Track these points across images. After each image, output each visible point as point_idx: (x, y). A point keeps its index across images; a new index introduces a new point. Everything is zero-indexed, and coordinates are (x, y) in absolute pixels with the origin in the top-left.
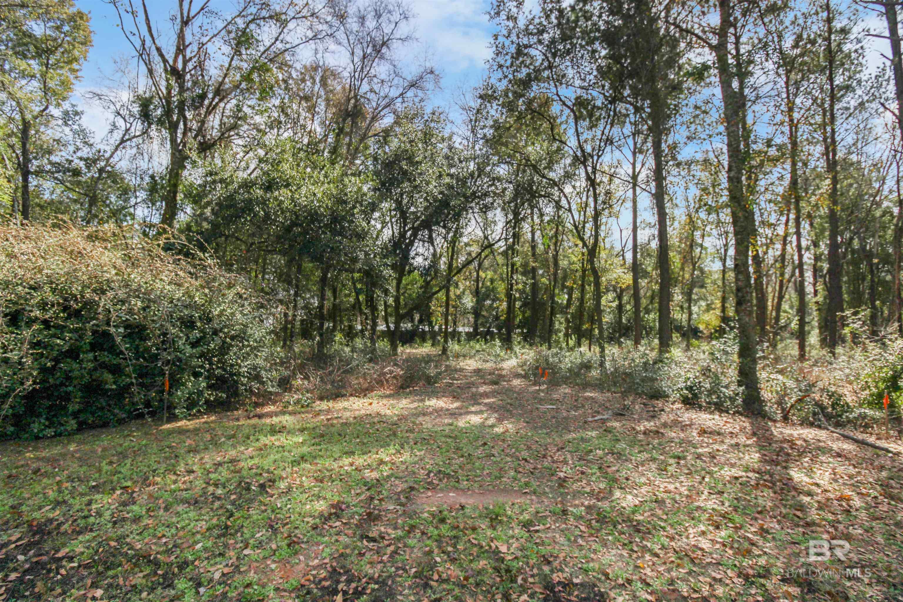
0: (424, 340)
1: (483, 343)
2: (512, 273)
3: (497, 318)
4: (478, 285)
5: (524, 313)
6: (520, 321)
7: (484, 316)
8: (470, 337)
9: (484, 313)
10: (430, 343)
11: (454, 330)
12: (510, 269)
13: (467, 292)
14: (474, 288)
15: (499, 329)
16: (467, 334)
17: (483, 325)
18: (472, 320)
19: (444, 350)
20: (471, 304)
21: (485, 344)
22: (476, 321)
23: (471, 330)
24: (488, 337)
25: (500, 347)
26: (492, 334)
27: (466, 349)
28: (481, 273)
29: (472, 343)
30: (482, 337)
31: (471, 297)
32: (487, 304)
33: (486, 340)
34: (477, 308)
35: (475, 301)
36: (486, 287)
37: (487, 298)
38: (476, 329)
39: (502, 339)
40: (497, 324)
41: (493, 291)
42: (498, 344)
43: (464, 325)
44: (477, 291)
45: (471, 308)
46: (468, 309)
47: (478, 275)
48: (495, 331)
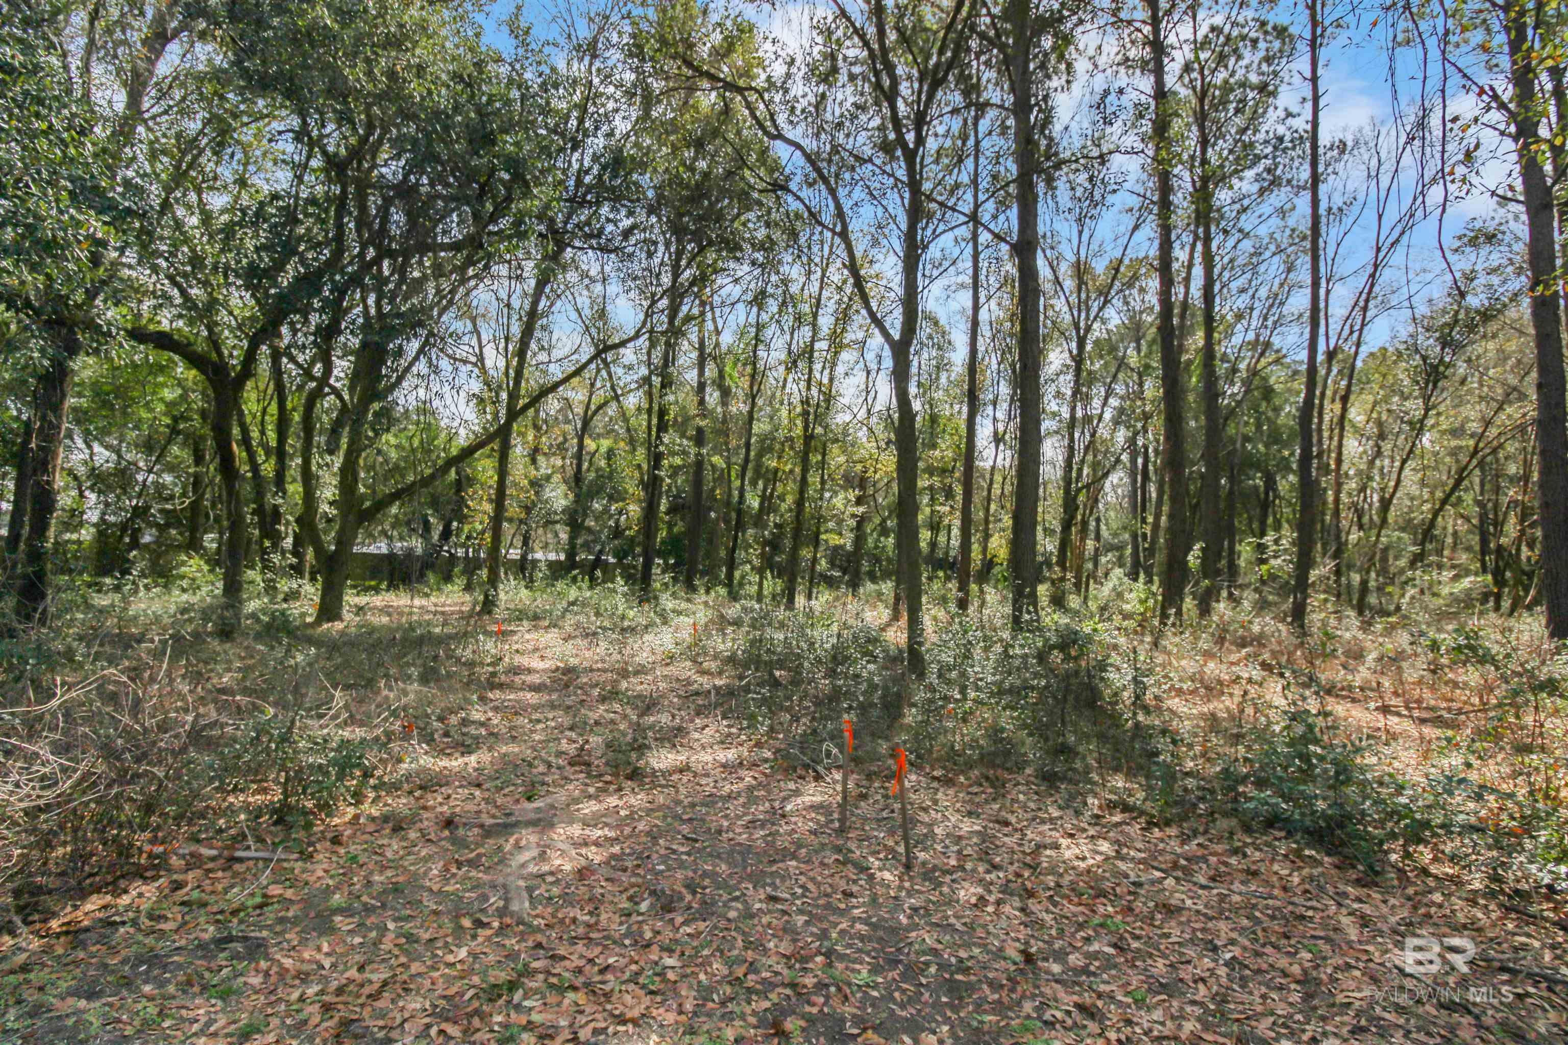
0: (448, 578)
1: (585, 586)
2: (659, 430)
3: (617, 532)
4: (579, 466)
5: (670, 525)
6: (663, 542)
7: (589, 530)
8: (558, 571)
9: (590, 523)
10: (460, 582)
11: (524, 557)
12: (655, 421)
13: (557, 478)
14: (570, 472)
15: (621, 555)
16: (551, 565)
17: (587, 546)
18: (564, 536)
19: (488, 605)
20: (564, 502)
21: (591, 588)
22: (572, 539)
23: (562, 557)
24: (598, 573)
25: (625, 595)
26: (605, 566)
27: (541, 601)
28: (590, 444)
29: (560, 585)
30: (583, 573)
31: (564, 487)
32: (597, 506)
33: (592, 579)
34: (576, 511)
35: (571, 496)
36: (597, 470)
37: (598, 493)
38: (571, 554)
39: (629, 578)
40: (615, 547)
41: (610, 477)
42: (620, 590)
43: (545, 547)
44: (578, 478)
45: (563, 512)
46: (556, 513)
47: (581, 446)
48: (612, 560)
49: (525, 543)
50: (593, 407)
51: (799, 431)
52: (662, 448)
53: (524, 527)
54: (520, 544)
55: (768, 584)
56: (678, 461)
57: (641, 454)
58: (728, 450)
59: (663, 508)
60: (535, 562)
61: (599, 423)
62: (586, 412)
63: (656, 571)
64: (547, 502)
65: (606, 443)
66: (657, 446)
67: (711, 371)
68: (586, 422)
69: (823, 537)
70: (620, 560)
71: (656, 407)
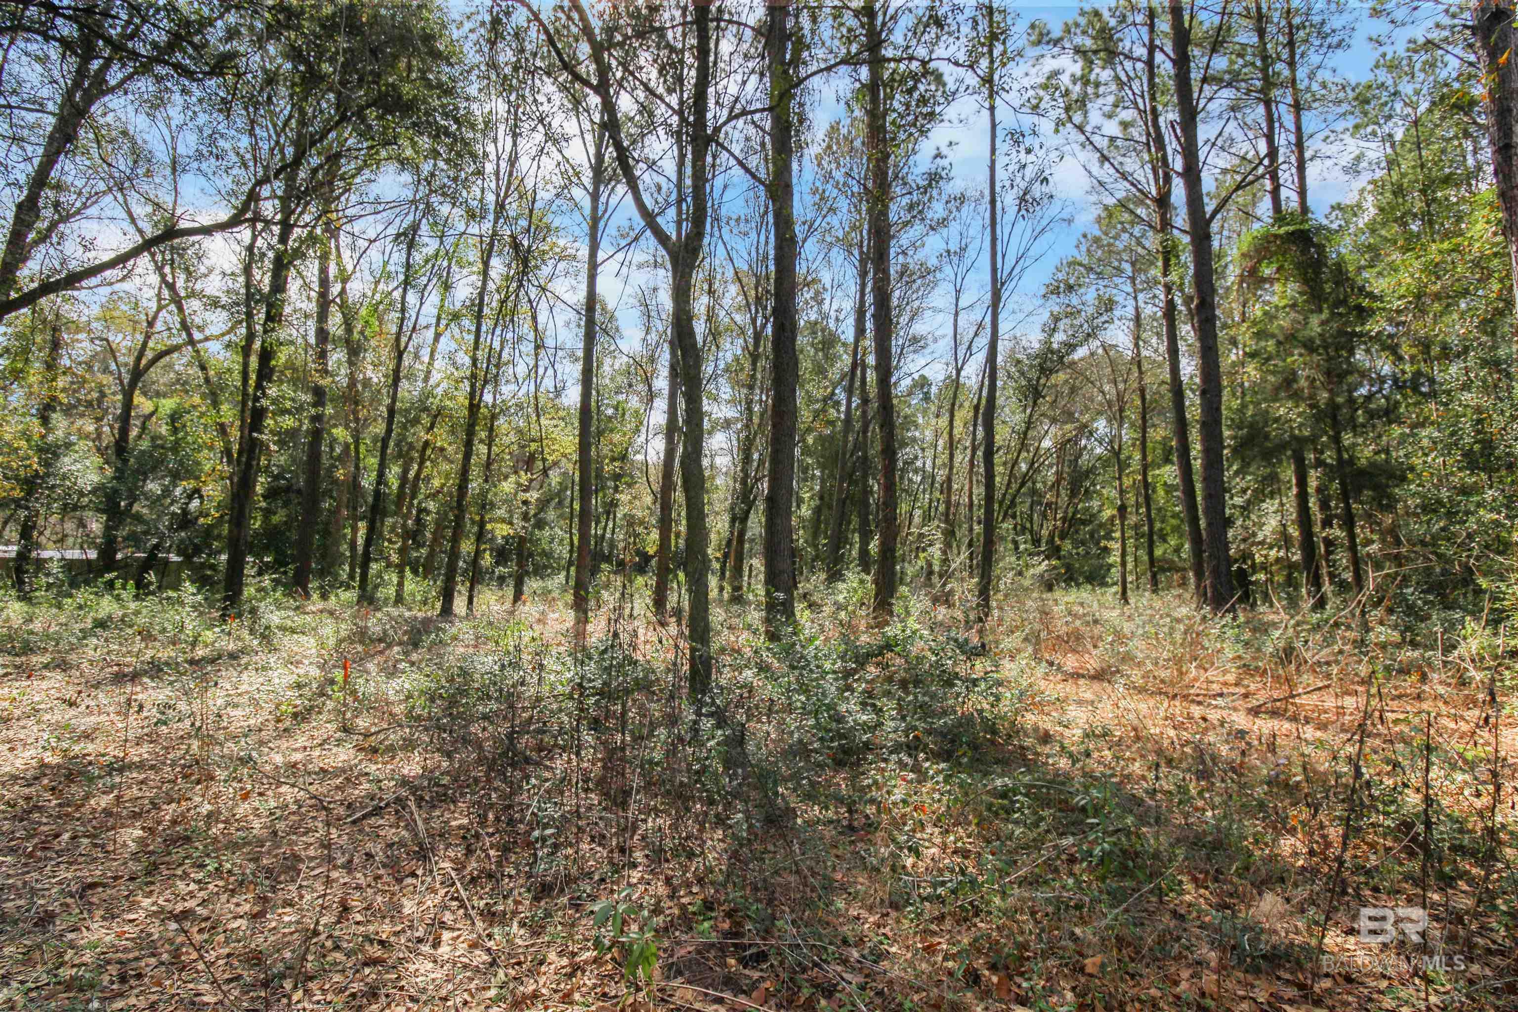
1: (127, 595)
2: (260, 378)
3: (185, 521)
4: (124, 431)
5: (268, 513)
7: (138, 518)
8: (81, 574)
9: (141, 508)
12: (254, 362)
13: (85, 445)
14: (108, 435)
15: (188, 552)
16: (69, 566)
17: (135, 540)
18: (95, 527)
20: (95, 479)
21: (138, 598)
22: (109, 530)
23: (93, 555)
24: (151, 577)
25: (197, 607)
26: (164, 568)
28: (143, 404)
29: (82, 595)
30: (125, 577)
31: (98, 460)
32: (153, 487)
33: (139, 585)
34: (115, 491)
35: (109, 472)
36: (153, 439)
37: (154, 469)
38: (108, 549)
39: (202, 581)
40: (182, 541)
41: (176, 447)
42: (189, 600)
43: (61, 540)
44: (121, 447)
45: (94, 491)
46: (81, 494)
47: (128, 405)
48: (174, 558)
49: (26, 532)
50: (149, 355)
51: (462, 399)
52: (264, 402)
53: (23, 514)
54: (15, 536)
55: (410, 586)
56: (288, 422)
57: (228, 412)
58: (357, 420)
59: (259, 489)
60: (40, 564)
61: (157, 376)
62: (139, 359)
63: (249, 571)
64: (64, 477)
65: (168, 404)
66: (256, 399)
67: (335, 322)
68: (137, 374)
69: (489, 527)
70: (188, 558)
71: (257, 345)
